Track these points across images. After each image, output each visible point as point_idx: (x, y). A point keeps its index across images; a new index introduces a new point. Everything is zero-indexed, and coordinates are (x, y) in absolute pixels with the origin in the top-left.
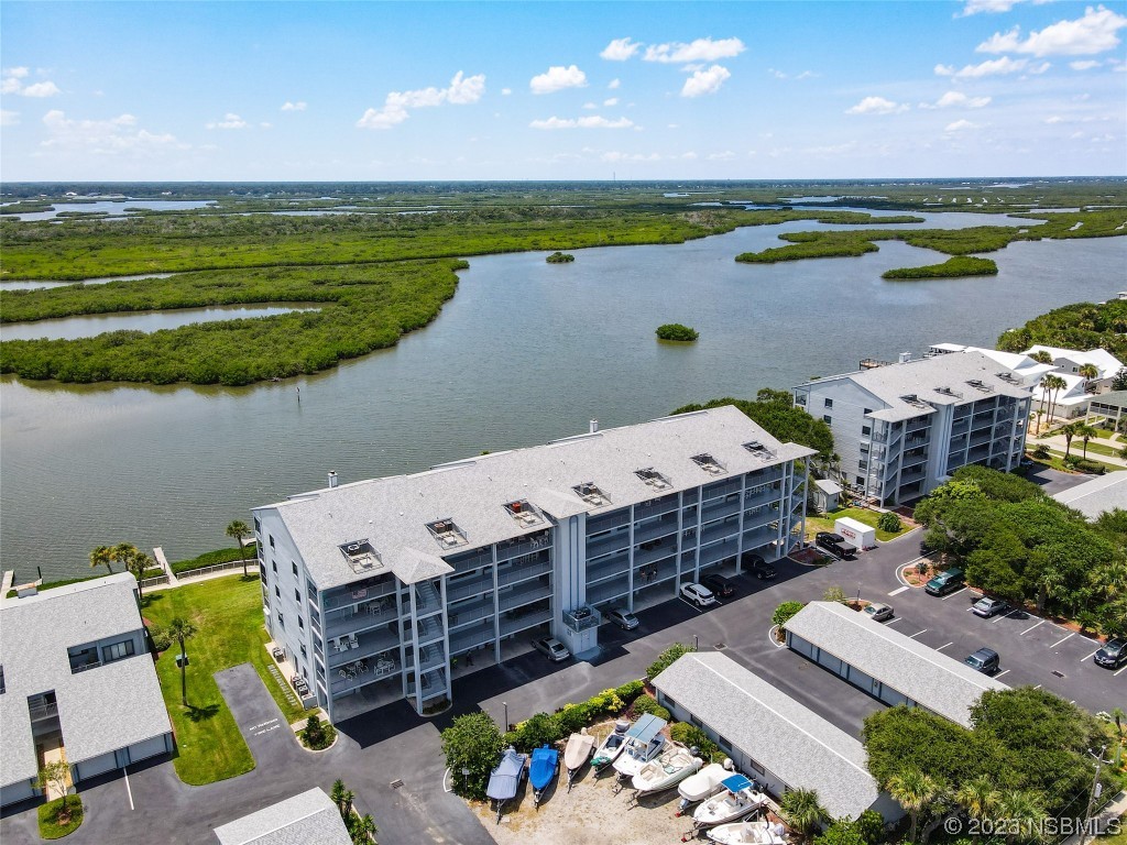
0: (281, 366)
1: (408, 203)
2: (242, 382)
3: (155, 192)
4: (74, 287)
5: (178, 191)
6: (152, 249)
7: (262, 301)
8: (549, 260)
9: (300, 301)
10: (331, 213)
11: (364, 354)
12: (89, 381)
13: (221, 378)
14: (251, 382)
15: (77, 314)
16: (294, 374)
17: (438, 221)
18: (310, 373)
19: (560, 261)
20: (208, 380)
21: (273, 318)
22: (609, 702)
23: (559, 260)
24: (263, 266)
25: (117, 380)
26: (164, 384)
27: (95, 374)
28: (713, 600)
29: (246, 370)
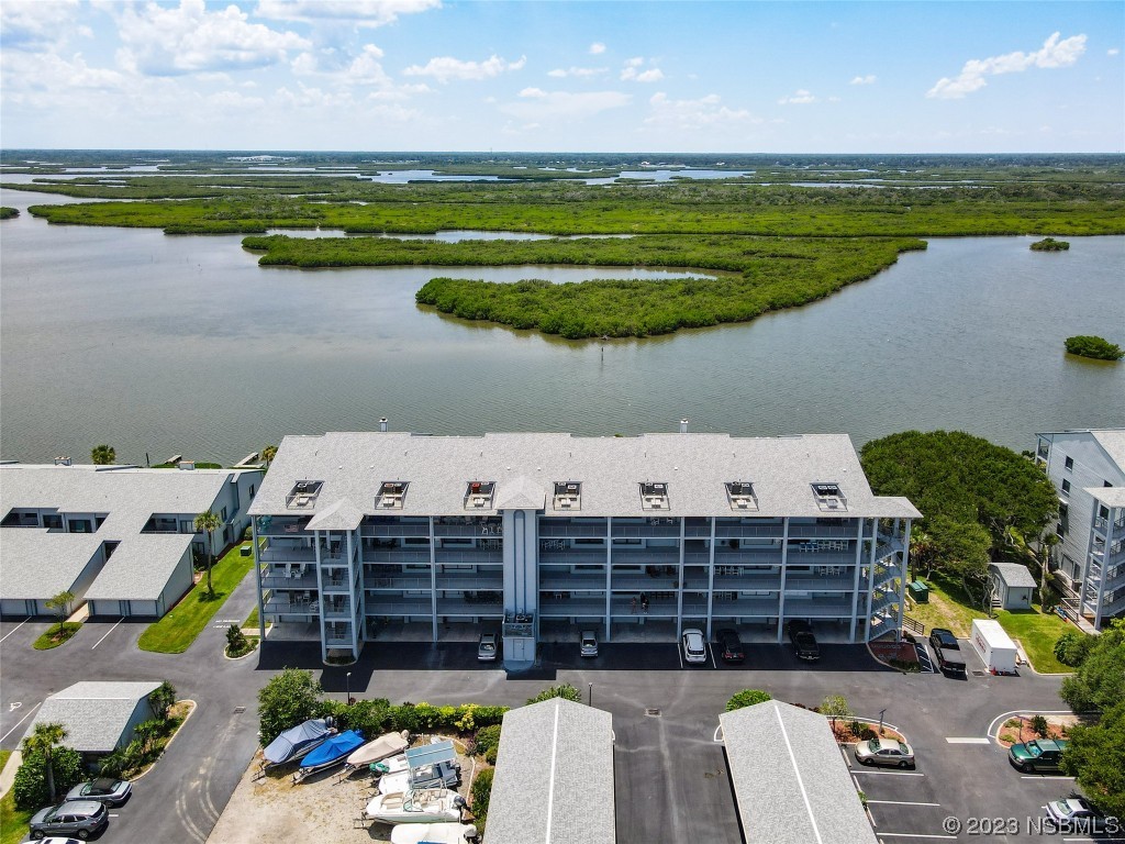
0: (616, 326)
1: (944, 177)
2: (577, 335)
3: (711, 163)
4: (551, 241)
5: (730, 162)
6: (648, 213)
7: (681, 266)
8: (1035, 247)
9: (714, 268)
10: (857, 186)
11: (709, 325)
12: (473, 318)
13: (561, 330)
14: (584, 337)
15: (531, 263)
16: (626, 335)
17: (947, 197)
18: (640, 336)
19: (1048, 249)
20: (552, 331)
21: (666, 282)
22: (458, 717)
23: (1049, 247)
24: (723, 233)
25: (492, 320)
26: (520, 328)
27: (479, 313)
28: (702, 658)
29: (582, 326)
